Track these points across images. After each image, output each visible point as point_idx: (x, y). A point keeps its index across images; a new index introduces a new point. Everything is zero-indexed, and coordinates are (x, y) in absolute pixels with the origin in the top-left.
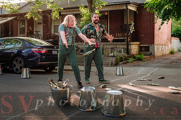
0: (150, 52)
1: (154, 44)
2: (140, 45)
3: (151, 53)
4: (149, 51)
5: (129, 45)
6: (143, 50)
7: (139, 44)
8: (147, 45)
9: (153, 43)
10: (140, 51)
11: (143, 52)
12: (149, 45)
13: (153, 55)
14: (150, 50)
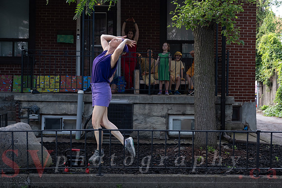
0: (243, 122)
3: (245, 126)
5: (226, 106)
9: (251, 96)
12: (241, 103)
14: (243, 116)
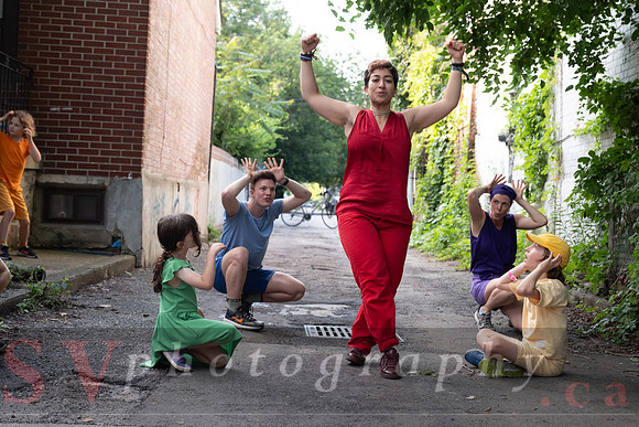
0: (110, 227)
1: (138, 175)
2: (45, 179)
3: (114, 239)
4: (99, 218)
6: (62, 213)
7: (38, 172)
8: (94, 181)
9: (131, 164)
10: (38, 217)
11: (64, 229)
12: (107, 181)
13: (128, 252)
14: (111, 213)
